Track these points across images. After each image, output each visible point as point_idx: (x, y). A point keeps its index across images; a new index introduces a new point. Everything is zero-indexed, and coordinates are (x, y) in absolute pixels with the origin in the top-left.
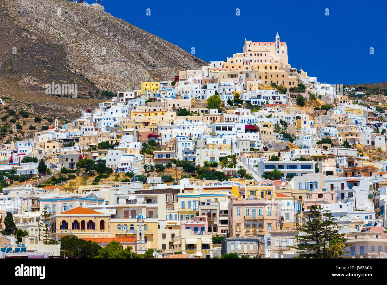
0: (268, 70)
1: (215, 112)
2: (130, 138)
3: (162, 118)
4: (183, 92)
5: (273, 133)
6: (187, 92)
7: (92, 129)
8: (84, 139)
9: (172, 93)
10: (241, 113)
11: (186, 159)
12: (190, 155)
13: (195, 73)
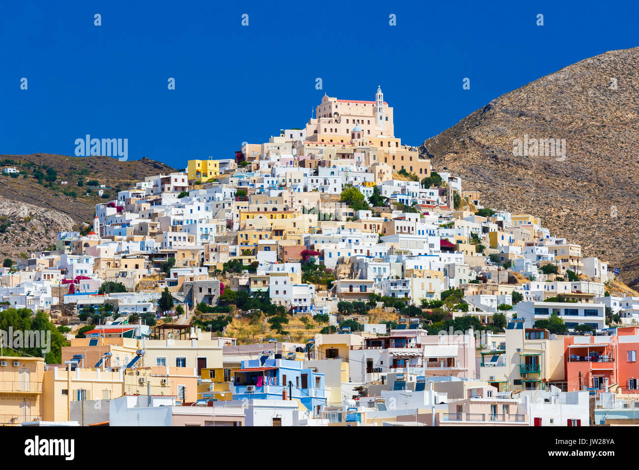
1: (367, 215)
2: (272, 255)
3: (295, 224)
4: (290, 181)
5: (475, 254)
6: (297, 181)
7: (184, 238)
8: (184, 254)
9: (273, 181)
10: (407, 218)
11: (393, 294)
12: (400, 287)
13: (278, 148)
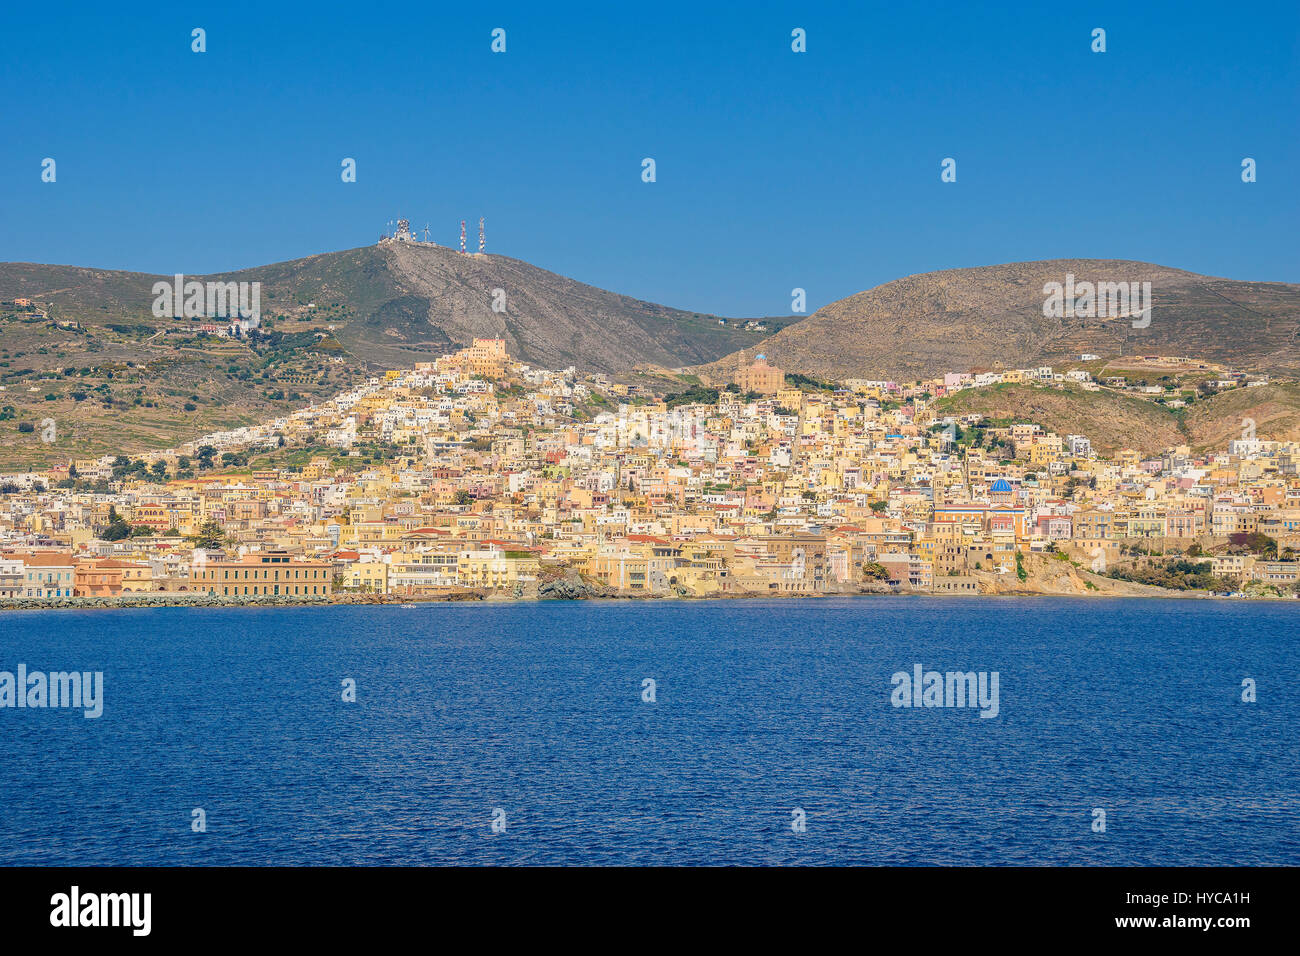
0: (483, 364)
2: (352, 420)
3: (383, 404)
8: (323, 419)
10: (444, 400)
12: (389, 434)
13: (427, 365)
